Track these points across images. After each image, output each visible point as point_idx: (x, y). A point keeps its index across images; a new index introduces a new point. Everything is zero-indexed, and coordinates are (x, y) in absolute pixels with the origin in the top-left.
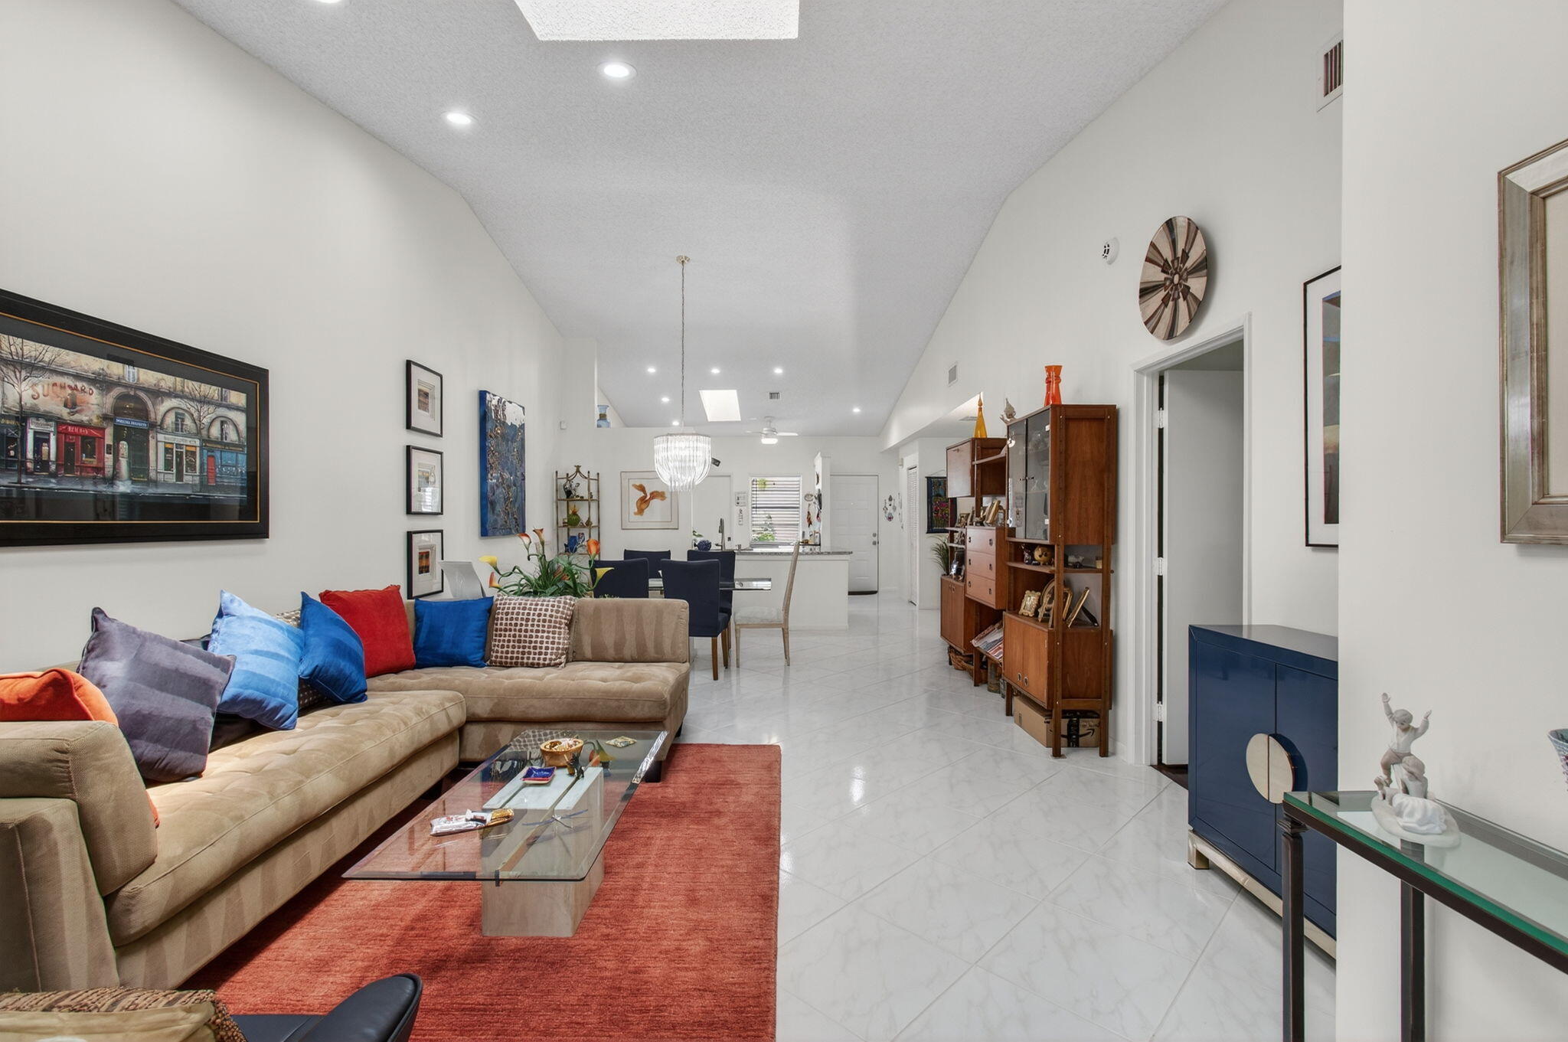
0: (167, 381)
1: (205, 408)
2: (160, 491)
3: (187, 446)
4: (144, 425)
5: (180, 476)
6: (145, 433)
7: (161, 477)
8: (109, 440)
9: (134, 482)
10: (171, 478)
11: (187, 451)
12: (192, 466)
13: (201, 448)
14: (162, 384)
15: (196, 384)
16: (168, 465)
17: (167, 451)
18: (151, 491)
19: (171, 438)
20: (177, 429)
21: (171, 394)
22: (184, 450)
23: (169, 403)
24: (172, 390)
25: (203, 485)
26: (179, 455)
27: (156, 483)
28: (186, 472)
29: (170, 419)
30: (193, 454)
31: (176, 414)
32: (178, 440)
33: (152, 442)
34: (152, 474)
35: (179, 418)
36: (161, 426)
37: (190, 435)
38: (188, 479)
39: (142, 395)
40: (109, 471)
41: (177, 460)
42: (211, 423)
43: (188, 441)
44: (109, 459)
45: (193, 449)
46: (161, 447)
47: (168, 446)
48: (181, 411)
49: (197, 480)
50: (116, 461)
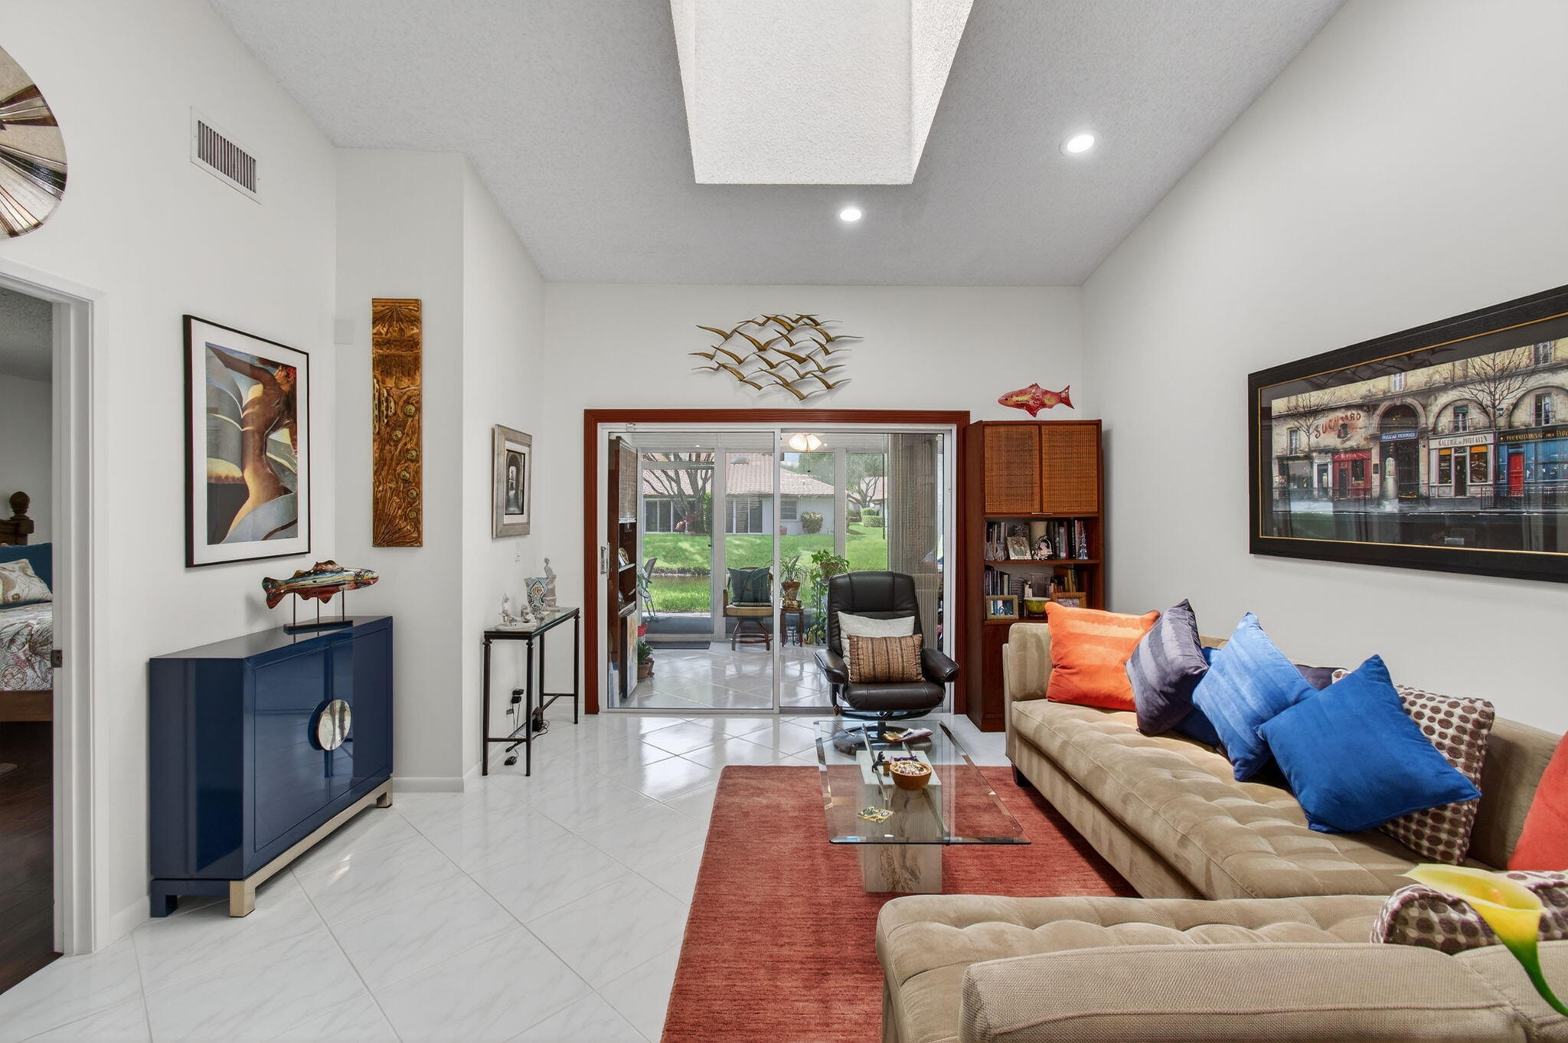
0: (1441, 372)
1: (1502, 386)
2: (1433, 509)
3: (1471, 447)
4: (1410, 435)
5: (1461, 488)
6: (1413, 445)
7: (1434, 492)
8: (1375, 459)
9: (1401, 500)
10: (1449, 491)
11: (1472, 455)
12: (1480, 473)
13: (1497, 445)
14: (1437, 377)
15: (1487, 358)
16: (1444, 476)
17: (1444, 459)
18: (1422, 509)
19: (1446, 442)
20: (1456, 428)
21: (1445, 387)
22: (1467, 454)
23: (1444, 399)
24: (1449, 380)
25: (1498, 499)
26: (1460, 462)
27: (1427, 500)
28: (1472, 481)
29: (1447, 420)
30: (1482, 456)
31: (1455, 409)
32: (1460, 441)
33: (1423, 452)
34: (1423, 490)
35: (1460, 411)
36: (1434, 430)
37: (1476, 431)
38: (1473, 490)
39: (1409, 400)
40: (1376, 491)
41: (1455, 468)
42: (1515, 406)
43: (1475, 440)
44: (1376, 479)
45: (1483, 450)
46: (1434, 456)
47: (1443, 453)
48: (1459, 403)
49: (1489, 492)
50: (1383, 480)
